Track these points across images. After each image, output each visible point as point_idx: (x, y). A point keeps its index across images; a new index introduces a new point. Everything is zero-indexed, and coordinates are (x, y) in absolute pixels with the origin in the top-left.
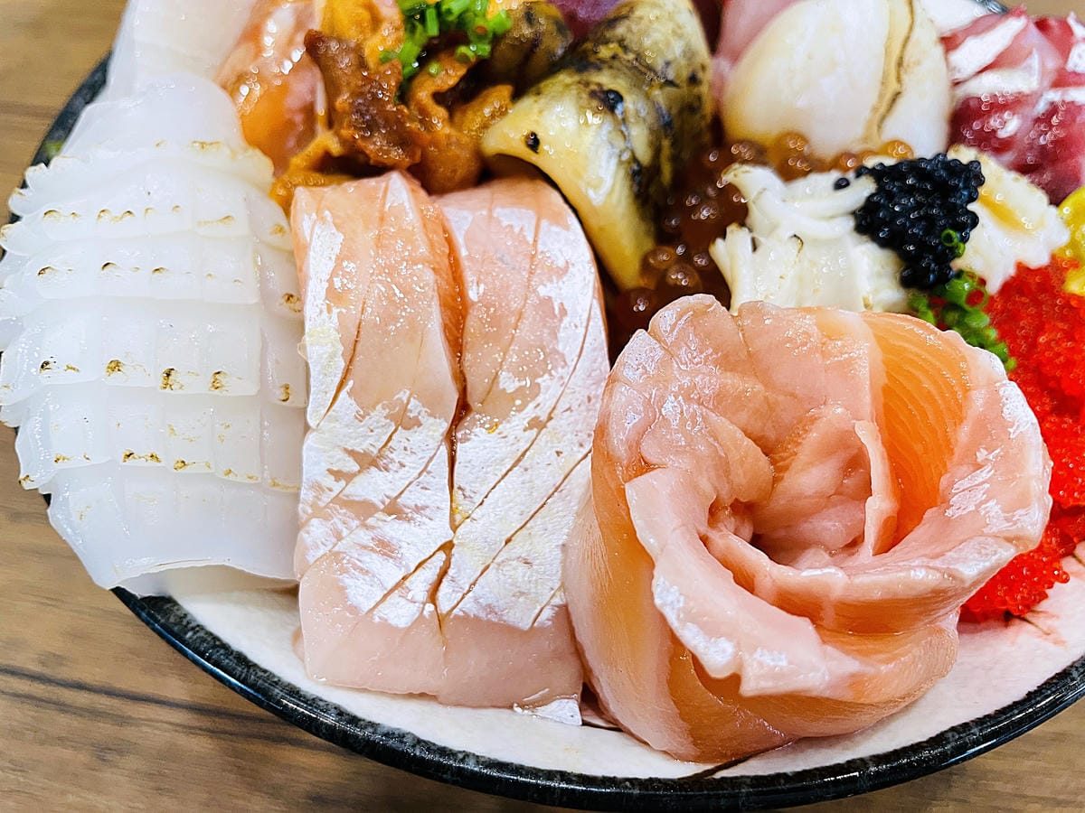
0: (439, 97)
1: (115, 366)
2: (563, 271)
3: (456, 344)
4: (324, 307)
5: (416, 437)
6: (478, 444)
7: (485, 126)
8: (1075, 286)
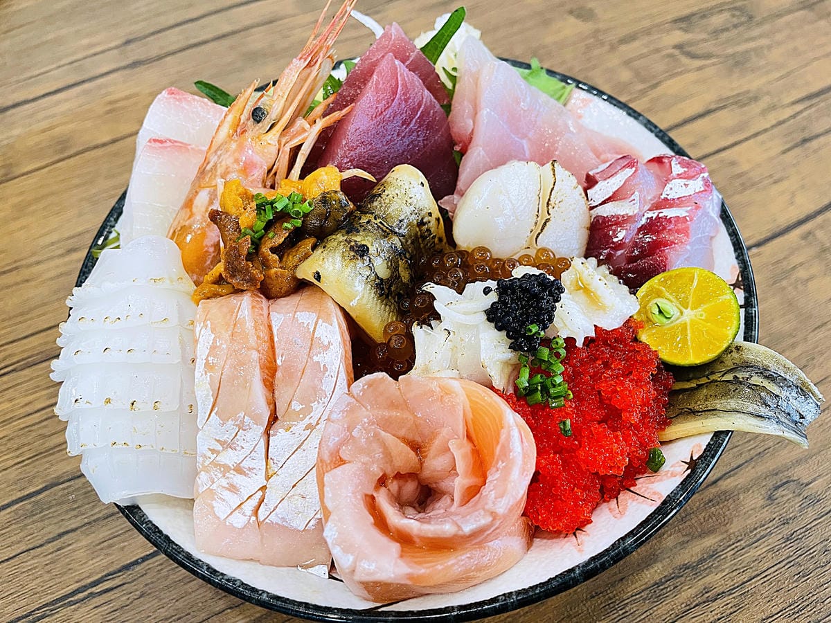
0: (273, 250)
1: (108, 401)
2: (326, 348)
3: (270, 385)
4: (204, 373)
5: (249, 435)
6: (280, 437)
7: (296, 267)
8: (644, 337)
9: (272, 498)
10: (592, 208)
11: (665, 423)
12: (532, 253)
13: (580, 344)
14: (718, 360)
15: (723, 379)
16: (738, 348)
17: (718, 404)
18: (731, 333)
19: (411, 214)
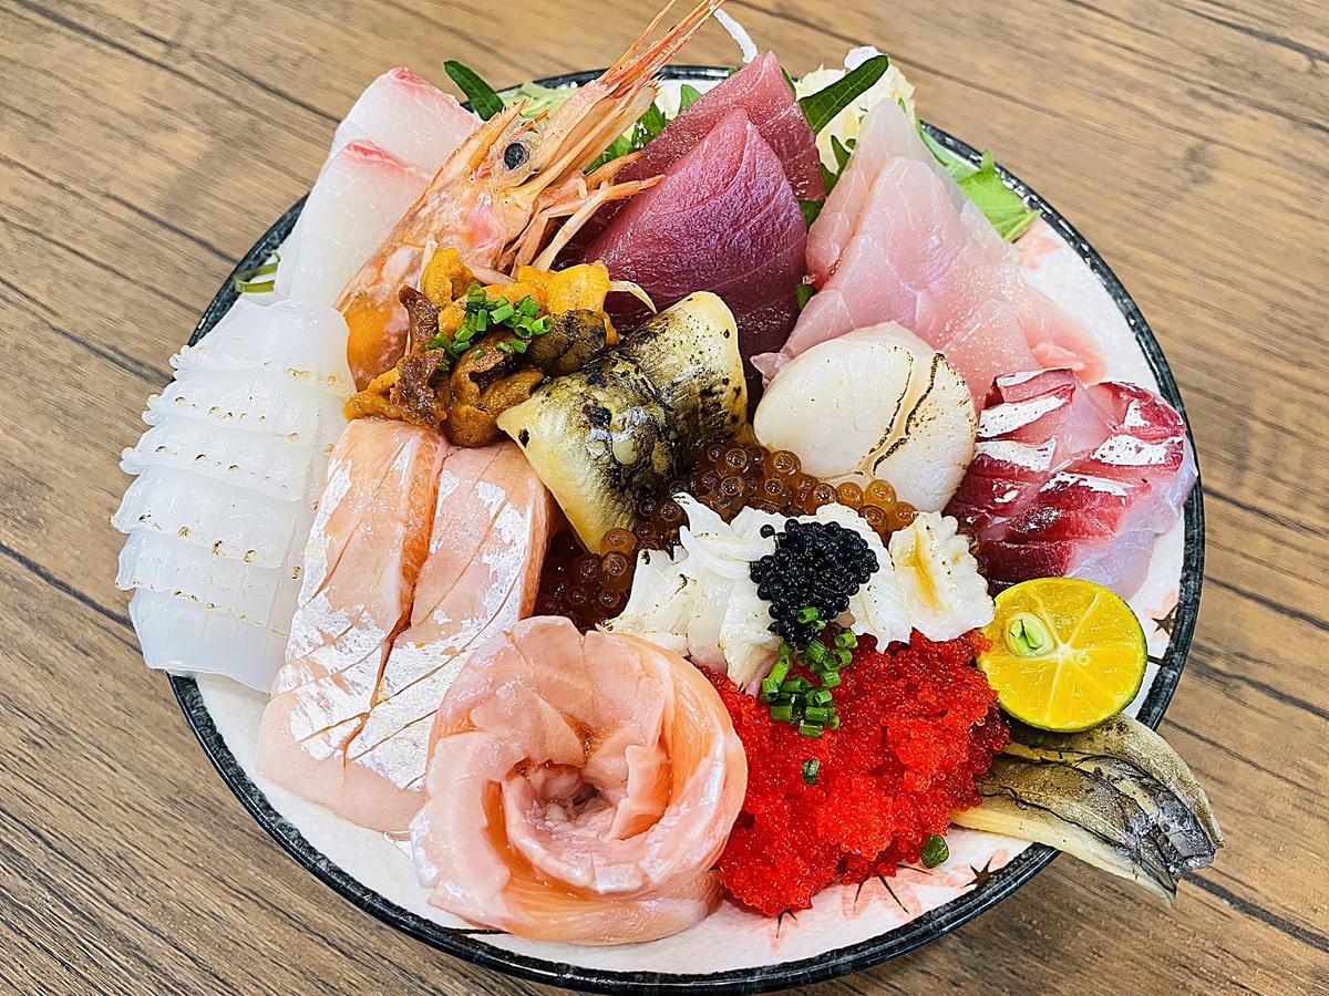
0: (475, 376)
1: (185, 532)
2: (505, 547)
3: (411, 575)
4: (323, 533)
5: (364, 637)
6: (406, 654)
7: (501, 410)
8: (986, 663)
9: (371, 734)
10: (979, 439)
11: (973, 799)
12: (864, 483)
13: (881, 647)
14: (1087, 733)
15: (1082, 766)
16: (1122, 728)
17: (1056, 802)
18: (1119, 700)
19: (695, 377)
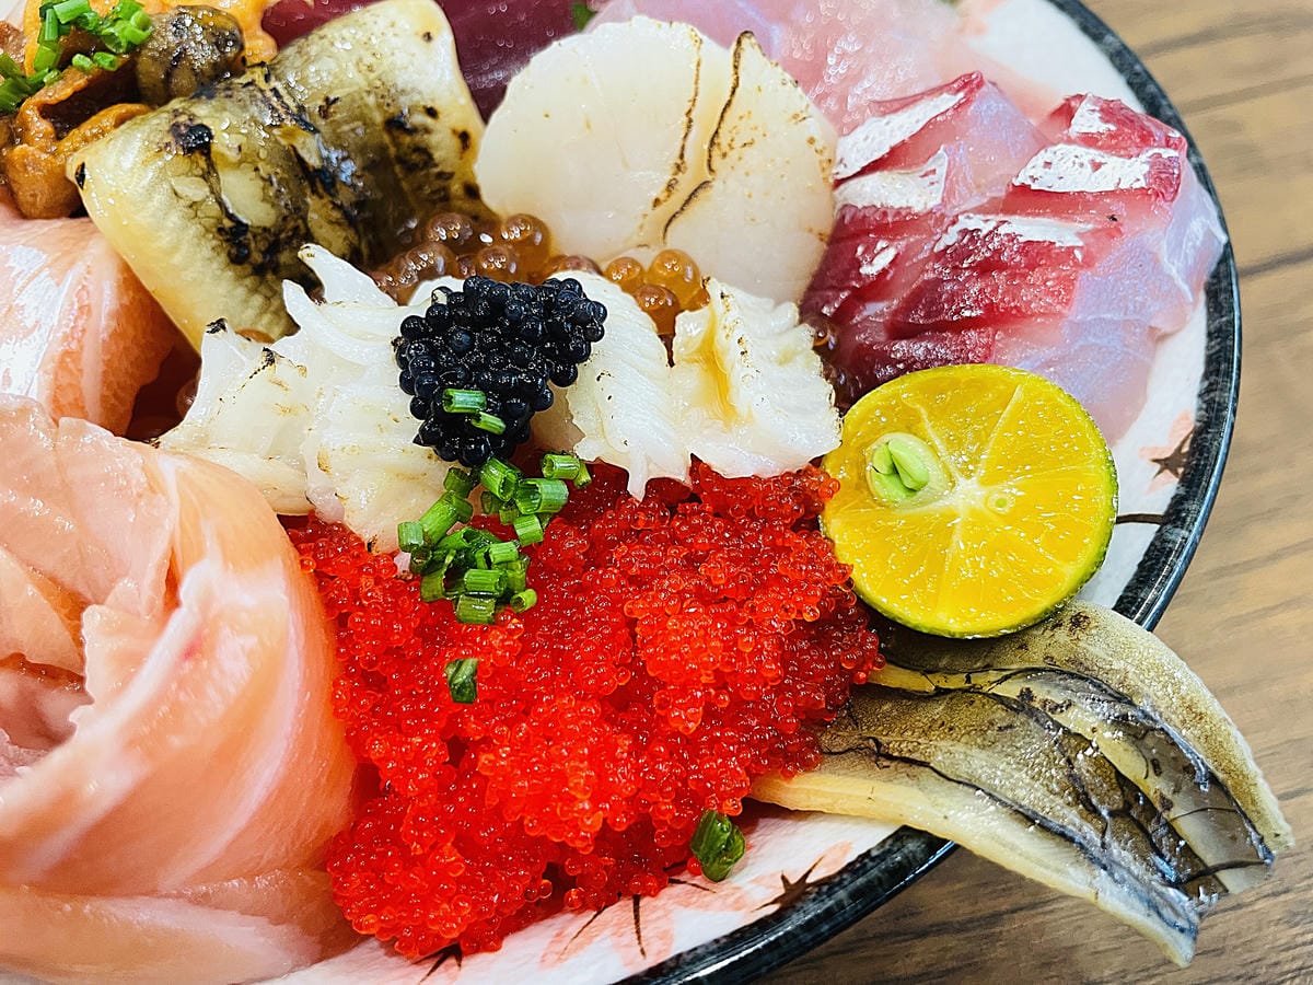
0: (45, 109)
8: (837, 525)
10: (838, 183)
14: (1016, 638)
15: (1000, 690)
16: (1078, 621)
17: (946, 752)
19: (369, 92)
